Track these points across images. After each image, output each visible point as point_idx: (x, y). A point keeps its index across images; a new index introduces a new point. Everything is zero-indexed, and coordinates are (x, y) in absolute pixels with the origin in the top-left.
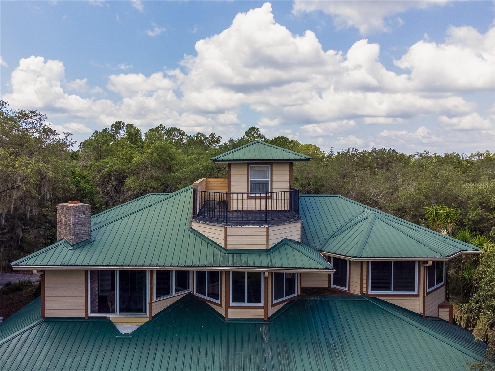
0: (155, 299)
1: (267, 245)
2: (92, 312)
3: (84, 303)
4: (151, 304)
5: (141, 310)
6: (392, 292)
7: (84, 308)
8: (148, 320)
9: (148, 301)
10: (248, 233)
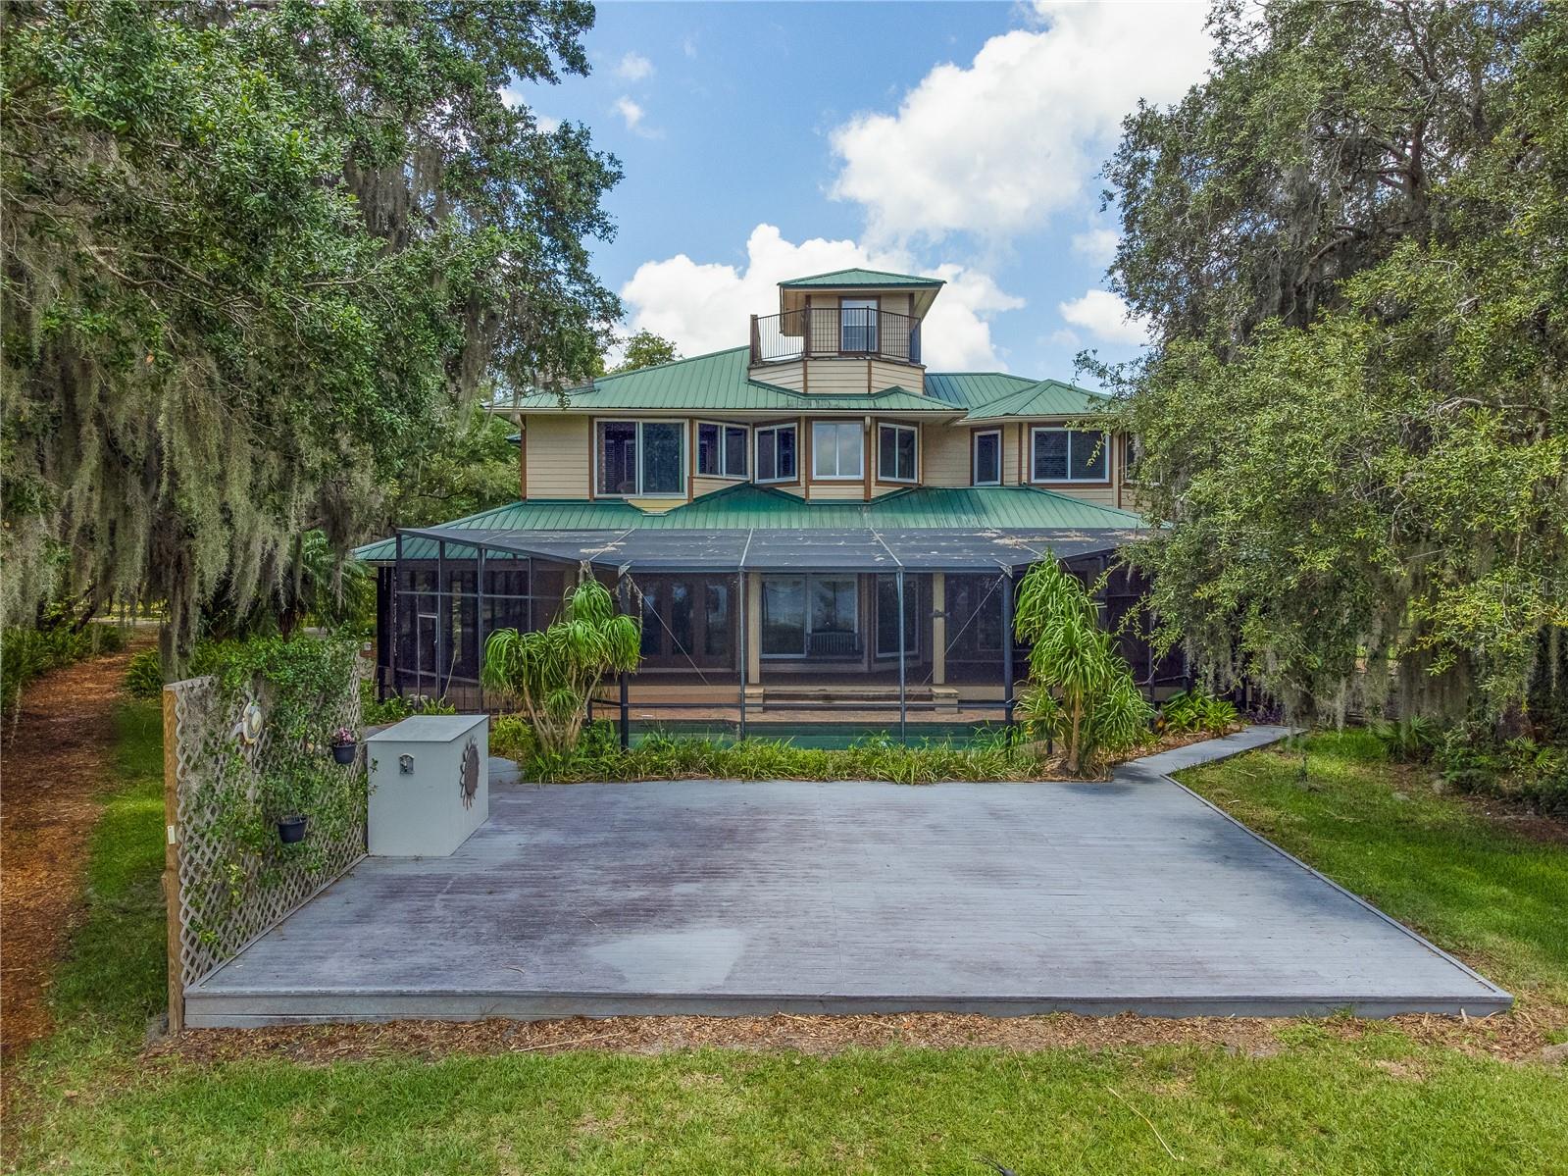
0: (697, 473)
1: (869, 387)
2: (599, 492)
3: (587, 478)
4: (691, 478)
5: (676, 487)
6: (1069, 480)
7: (587, 485)
8: (686, 502)
9: (687, 474)
10: (839, 370)
